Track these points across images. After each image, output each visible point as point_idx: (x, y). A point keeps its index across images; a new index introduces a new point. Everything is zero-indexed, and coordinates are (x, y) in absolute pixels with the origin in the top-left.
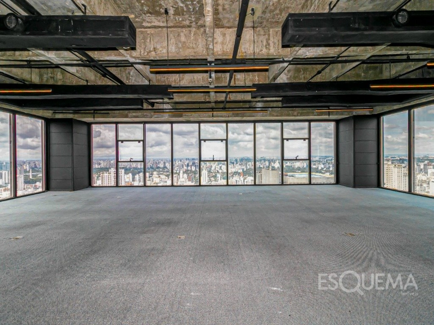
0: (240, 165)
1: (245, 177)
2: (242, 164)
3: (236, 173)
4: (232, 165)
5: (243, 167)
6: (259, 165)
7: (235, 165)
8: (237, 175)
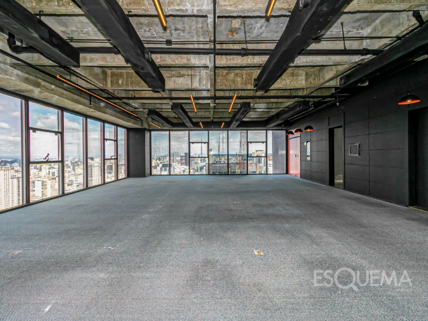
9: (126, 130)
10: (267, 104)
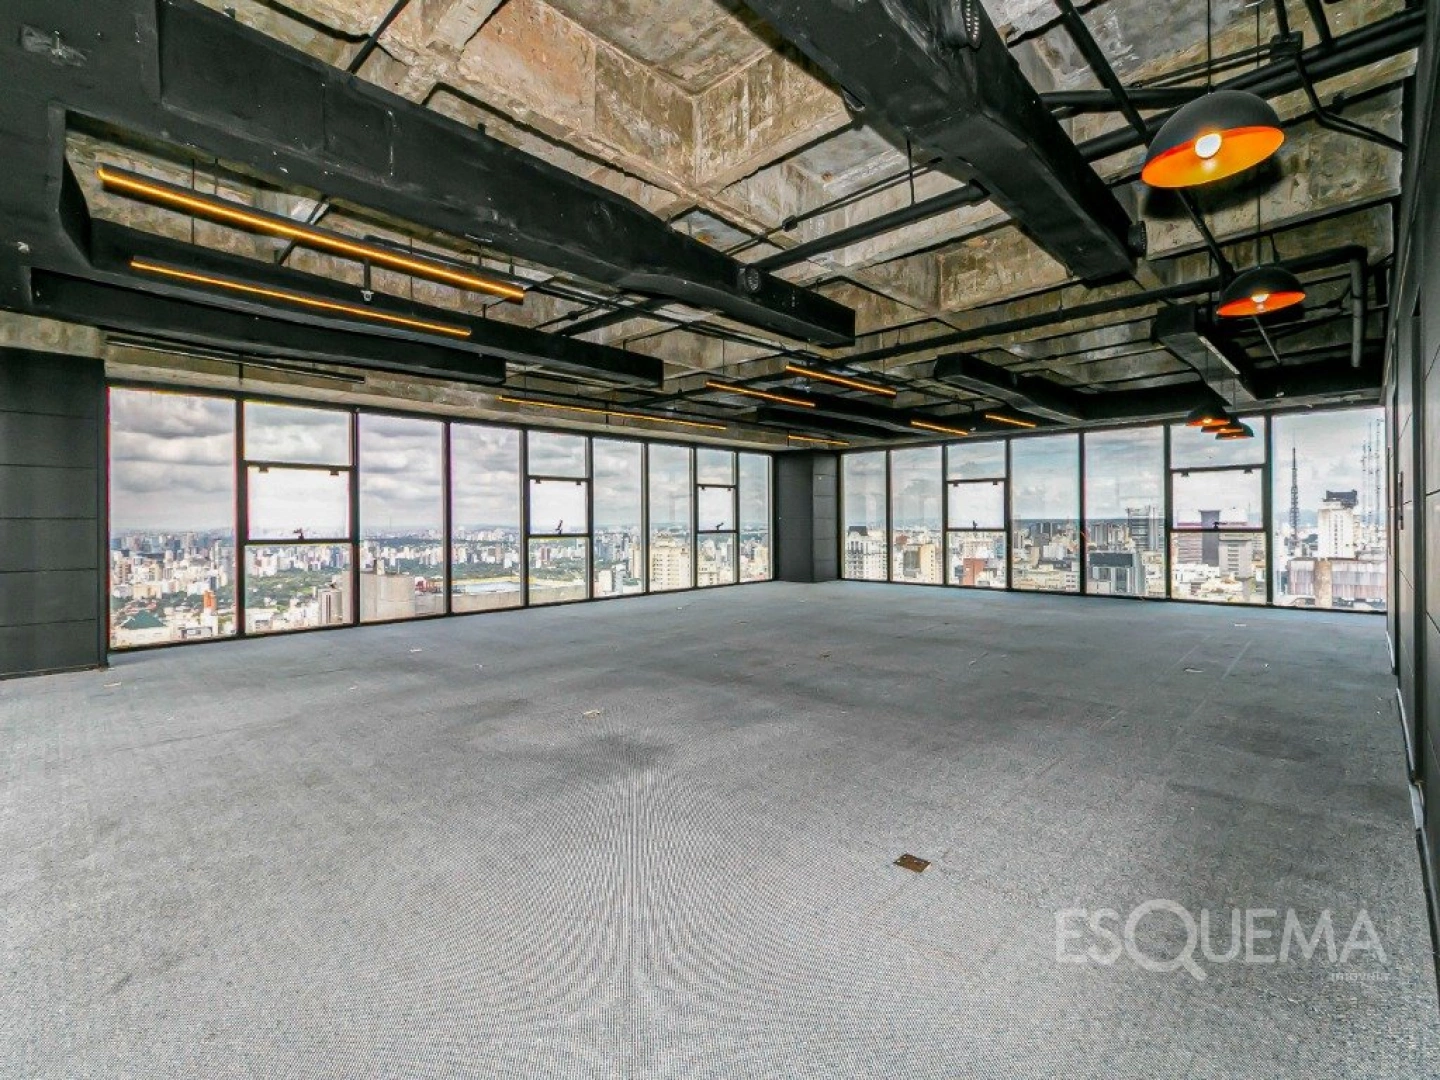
0: (195, 562)
1: (221, 611)
2: (207, 558)
3: (173, 601)
4: (155, 566)
5: (213, 572)
6: (292, 563)
7: (167, 567)
8: (182, 608)
9: (771, 458)
10: (1132, 326)
